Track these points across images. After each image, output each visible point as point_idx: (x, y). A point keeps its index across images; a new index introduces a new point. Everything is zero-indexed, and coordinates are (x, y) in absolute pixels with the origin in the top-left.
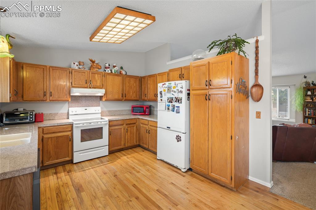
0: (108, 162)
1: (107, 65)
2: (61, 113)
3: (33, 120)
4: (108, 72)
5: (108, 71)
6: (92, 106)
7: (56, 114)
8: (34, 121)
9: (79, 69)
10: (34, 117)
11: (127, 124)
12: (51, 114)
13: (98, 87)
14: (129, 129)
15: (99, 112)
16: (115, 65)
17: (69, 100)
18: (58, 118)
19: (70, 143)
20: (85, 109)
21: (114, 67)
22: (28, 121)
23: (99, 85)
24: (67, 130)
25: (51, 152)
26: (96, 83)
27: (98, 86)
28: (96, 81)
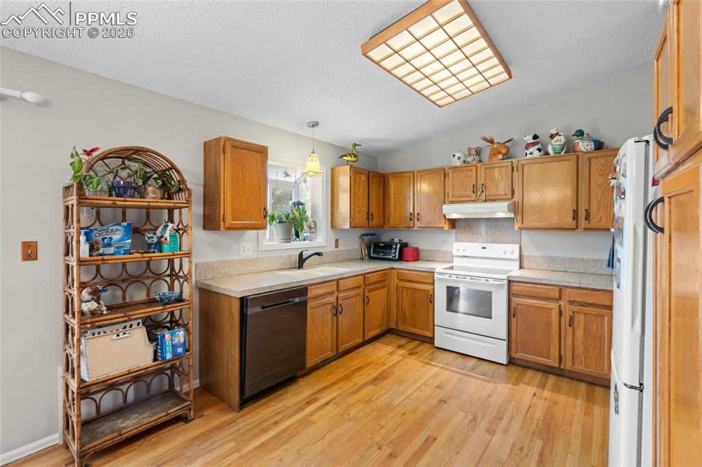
0: (484, 375)
1: (529, 139)
2: (444, 251)
3: (395, 256)
4: (531, 156)
5: (531, 153)
6: (502, 242)
7: (437, 252)
8: (397, 257)
9: (464, 165)
10: (397, 251)
11: (571, 302)
12: (430, 250)
13: (501, 197)
14: (580, 319)
15: (512, 257)
16: (553, 131)
17: (443, 228)
18: (441, 260)
19: (431, 305)
20: (483, 248)
21: (552, 137)
22: (391, 257)
23: (503, 193)
24: (426, 281)
25: (407, 312)
26: (497, 189)
27: (500, 195)
28: (497, 185)
